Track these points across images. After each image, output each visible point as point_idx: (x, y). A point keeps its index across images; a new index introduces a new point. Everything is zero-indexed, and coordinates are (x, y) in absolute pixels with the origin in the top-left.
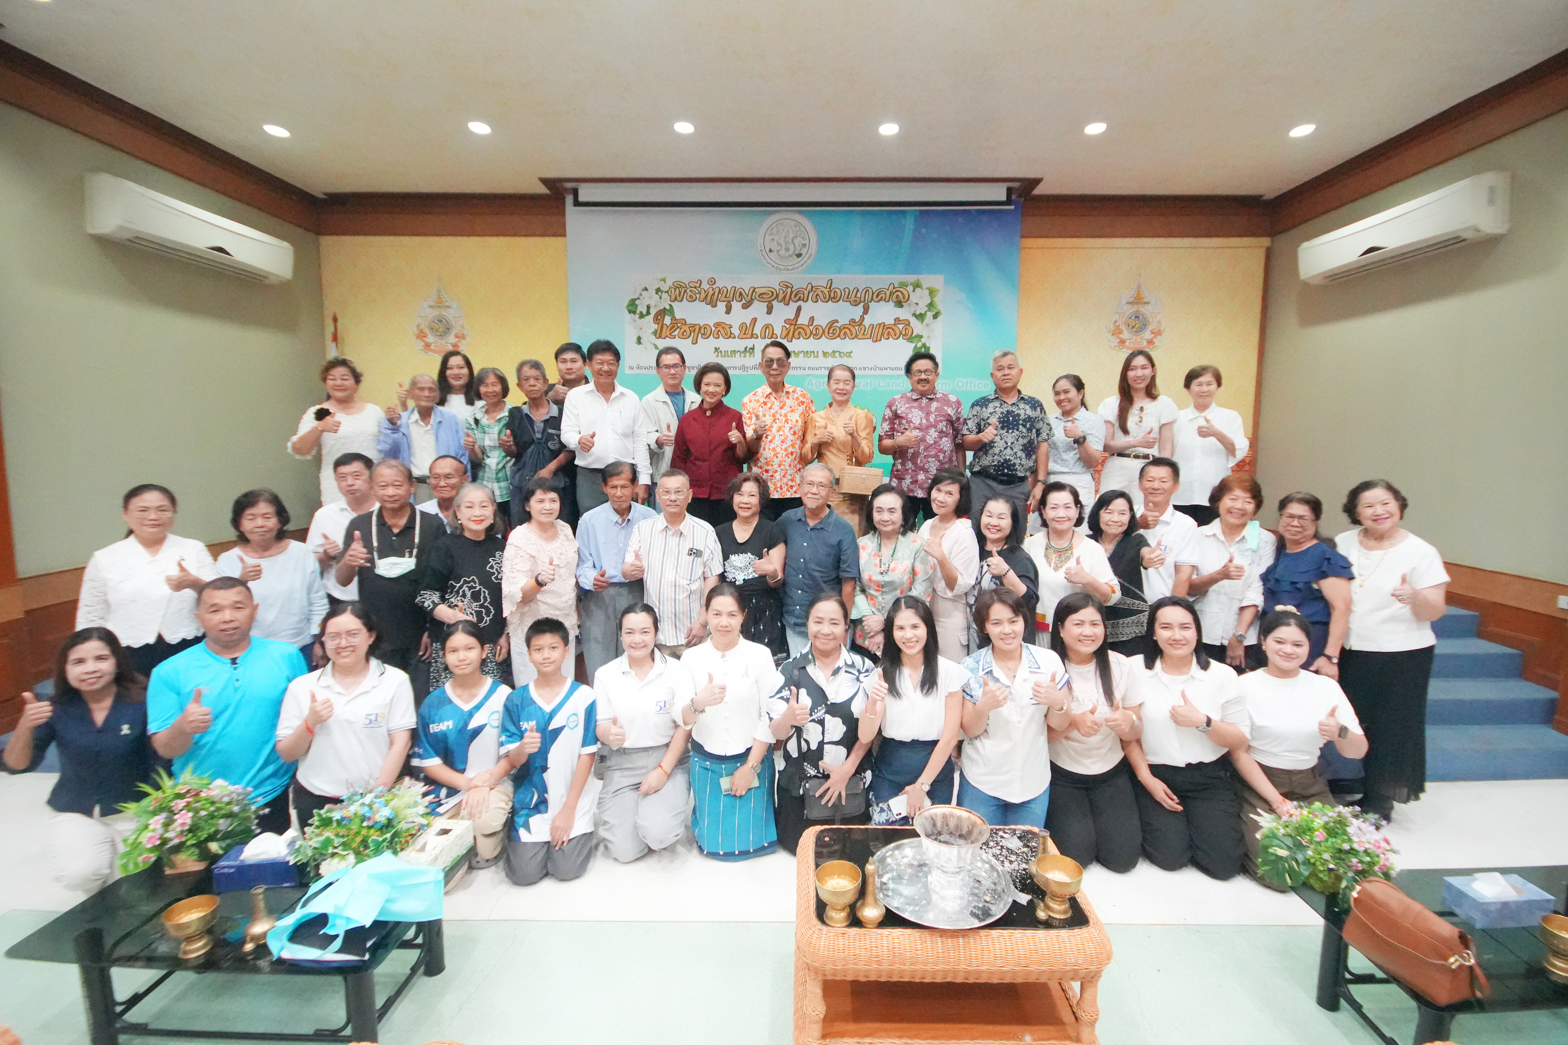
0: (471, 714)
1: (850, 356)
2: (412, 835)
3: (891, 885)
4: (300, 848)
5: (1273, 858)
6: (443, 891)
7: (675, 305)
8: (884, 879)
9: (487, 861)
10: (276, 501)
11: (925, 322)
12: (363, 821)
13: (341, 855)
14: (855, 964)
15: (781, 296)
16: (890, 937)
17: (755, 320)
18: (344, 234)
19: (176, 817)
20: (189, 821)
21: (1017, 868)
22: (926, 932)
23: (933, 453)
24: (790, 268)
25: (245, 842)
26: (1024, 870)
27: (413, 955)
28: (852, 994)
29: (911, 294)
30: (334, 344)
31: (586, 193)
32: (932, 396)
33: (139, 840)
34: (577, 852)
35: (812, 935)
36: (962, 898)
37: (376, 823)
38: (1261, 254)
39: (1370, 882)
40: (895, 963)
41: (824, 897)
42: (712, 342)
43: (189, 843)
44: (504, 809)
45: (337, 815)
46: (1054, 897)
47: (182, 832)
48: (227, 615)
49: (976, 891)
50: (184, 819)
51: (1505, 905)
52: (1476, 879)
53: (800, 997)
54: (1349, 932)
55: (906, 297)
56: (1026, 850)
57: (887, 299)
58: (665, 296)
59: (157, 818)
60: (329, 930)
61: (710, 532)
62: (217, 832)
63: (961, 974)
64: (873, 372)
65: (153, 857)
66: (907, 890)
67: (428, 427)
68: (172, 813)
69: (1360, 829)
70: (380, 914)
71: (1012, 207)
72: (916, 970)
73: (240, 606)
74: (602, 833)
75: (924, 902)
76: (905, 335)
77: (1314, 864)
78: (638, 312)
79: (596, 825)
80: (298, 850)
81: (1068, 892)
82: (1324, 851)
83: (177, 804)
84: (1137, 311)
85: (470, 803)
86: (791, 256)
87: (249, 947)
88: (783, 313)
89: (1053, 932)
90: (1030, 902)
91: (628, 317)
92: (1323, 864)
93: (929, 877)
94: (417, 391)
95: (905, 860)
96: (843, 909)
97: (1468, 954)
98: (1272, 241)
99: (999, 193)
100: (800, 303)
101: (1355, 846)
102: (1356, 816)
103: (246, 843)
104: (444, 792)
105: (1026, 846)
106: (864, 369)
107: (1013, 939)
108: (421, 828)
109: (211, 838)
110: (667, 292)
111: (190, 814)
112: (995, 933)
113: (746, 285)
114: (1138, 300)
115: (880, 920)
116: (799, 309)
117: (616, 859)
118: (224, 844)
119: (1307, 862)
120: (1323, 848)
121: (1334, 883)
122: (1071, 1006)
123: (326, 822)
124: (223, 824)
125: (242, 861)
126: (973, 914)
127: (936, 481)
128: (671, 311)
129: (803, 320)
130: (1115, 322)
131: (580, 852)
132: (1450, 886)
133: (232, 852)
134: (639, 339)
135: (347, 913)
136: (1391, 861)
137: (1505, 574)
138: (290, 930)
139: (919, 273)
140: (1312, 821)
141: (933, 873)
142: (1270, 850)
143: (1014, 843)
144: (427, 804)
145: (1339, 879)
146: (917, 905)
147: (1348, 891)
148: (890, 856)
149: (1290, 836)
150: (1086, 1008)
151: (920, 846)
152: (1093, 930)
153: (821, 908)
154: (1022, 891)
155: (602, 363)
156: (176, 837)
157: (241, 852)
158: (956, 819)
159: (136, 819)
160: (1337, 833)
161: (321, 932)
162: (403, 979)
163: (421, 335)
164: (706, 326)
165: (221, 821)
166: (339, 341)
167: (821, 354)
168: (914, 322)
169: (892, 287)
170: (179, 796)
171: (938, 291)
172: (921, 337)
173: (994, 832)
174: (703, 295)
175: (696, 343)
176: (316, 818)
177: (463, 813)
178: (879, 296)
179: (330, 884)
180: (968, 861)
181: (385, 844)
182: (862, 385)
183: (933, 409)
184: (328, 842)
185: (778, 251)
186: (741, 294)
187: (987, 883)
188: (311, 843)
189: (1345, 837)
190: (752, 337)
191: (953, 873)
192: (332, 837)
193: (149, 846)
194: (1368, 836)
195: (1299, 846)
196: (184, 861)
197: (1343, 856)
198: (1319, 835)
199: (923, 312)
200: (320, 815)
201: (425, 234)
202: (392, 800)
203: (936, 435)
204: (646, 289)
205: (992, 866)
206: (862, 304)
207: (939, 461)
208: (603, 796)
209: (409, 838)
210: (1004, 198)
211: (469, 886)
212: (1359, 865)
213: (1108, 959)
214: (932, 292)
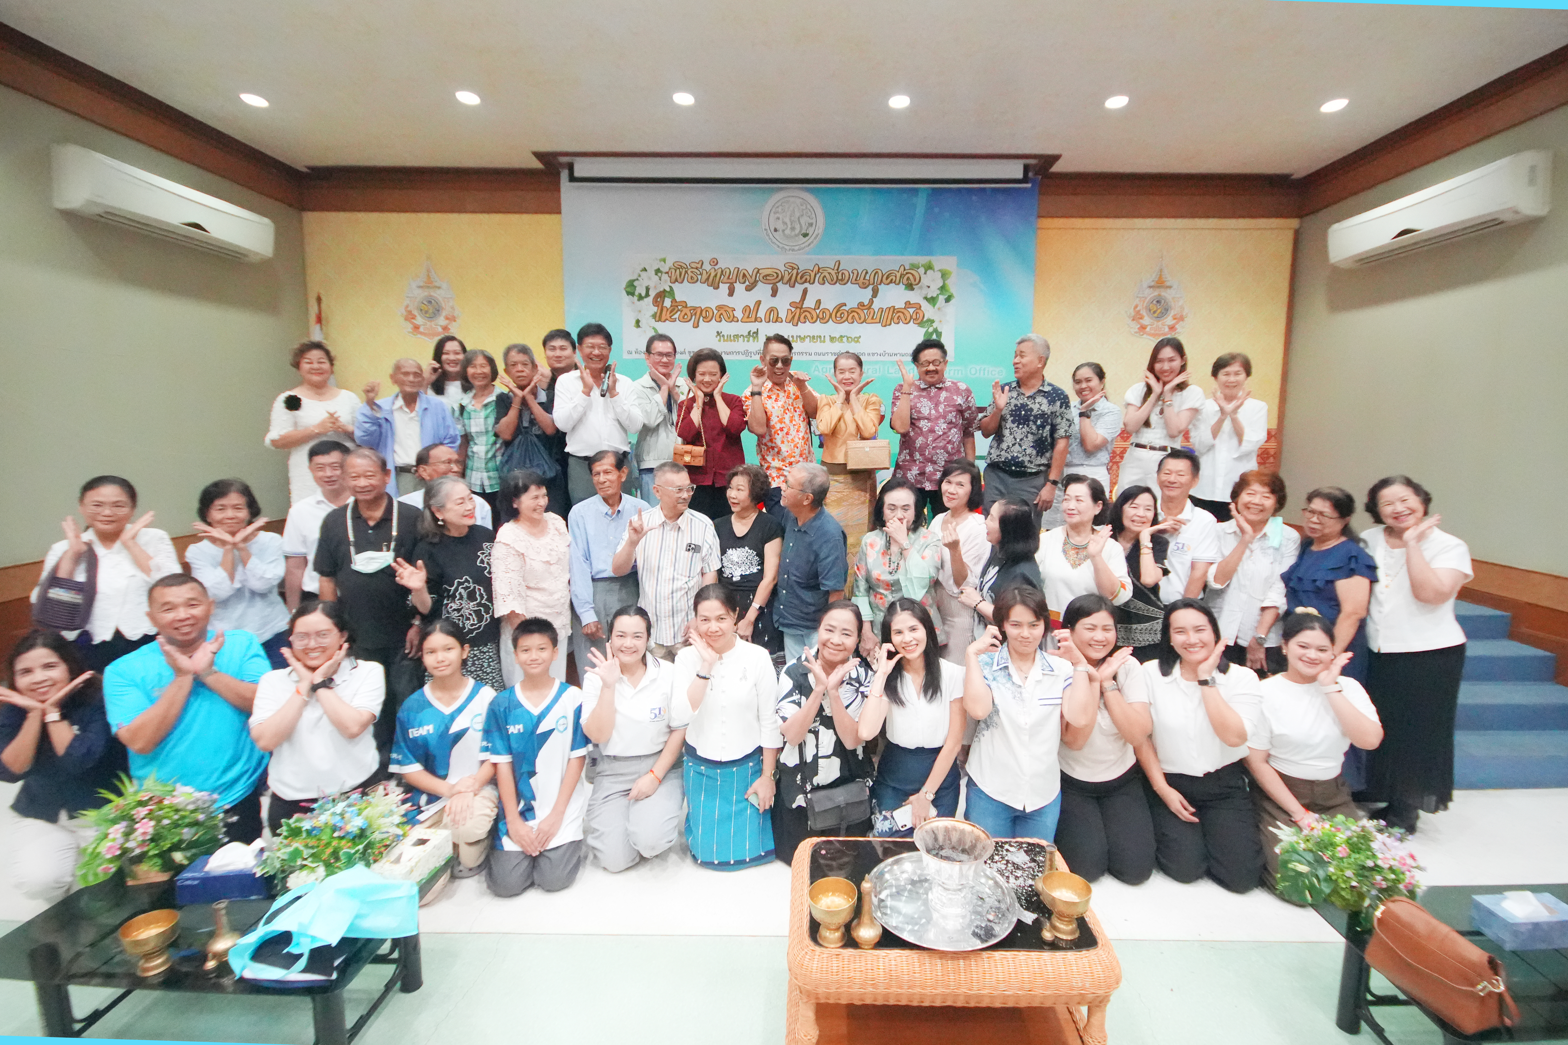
0: (453, 717)
1: (858, 341)
2: (387, 846)
3: (889, 902)
4: (267, 859)
5: (1293, 874)
6: (417, 904)
7: (676, 286)
8: (883, 896)
9: (470, 870)
10: (246, 492)
11: (937, 306)
12: (334, 831)
13: (310, 867)
14: (849, 987)
15: (786, 278)
16: (887, 960)
17: (759, 303)
18: (328, 210)
19: (137, 826)
20: (151, 831)
21: (1022, 885)
22: (925, 954)
23: (941, 444)
24: (796, 248)
25: (210, 852)
26: (1031, 886)
27: (388, 971)
28: (848, 1017)
29: (923, 276)
30: (318, 327)
31: (582, 168)
32: (941, 386)
33: (98, 850)
34: (565, 860)
35: (804, 957)
36: (964, 917)
37: (348, 833)
38: (1290, 235)
39: (1393, 901)
40: (891, 986)
41: (818, 917)
42: (714, 326)
43: (151, 853)
44: (489, 816)
45: (306, 825)
46: (1061, 916)
47: (144, 841)
48: (182, 613)
49: (980, 909)
50: (146, 828)
51: (1536, 926)
52: (1505, 898)
53: (792, 1019)
54: (1371, 954)
55: (917, 280)
56: (1033, 865)
57: (897, 281)
58: (665, 277)
59: (117, 826)
60: (293, 949)
61: (709, 525)
62: (181, 841)
63: (962, 998)
64: (882, 359)
65: (113, 868)
66: (906, 907)
67: (413, 414)
68: (133, 820)
69: (1385, 845)
70: (348, 931)
71: (1029, 185)
72: (914, 994)
73: (194, 603)
74: (591, 841)
75: (924, 921)
76: (916, 319)
77: (1336, 880)
78: (637, 293)
79: (586, 832)
80: (265, 862)
81: (1076, 912)
82: (1347, 868)
83: (138, 812)
84: (1159, 295)
85: (453, 809)
86: (796, 236)
87: (211, 964)
88: (788, 295)
89: (1059, 955)
90: (1036, 921)
91: (627, 299)
92: (1345, 882)
93: (930, 894)
94: (402, 376)
95: (905, 876)
96: (837, 929)
97: (1497, 980)
98: (1301, 223)
99: (1015, 170)
100: (807, 285)
101: (1379, 863)
102: (1380, 831)
103: (211, 854)
104: (424, 799)
105: (1033, 860)
106: (873, 354)
107: (1017, 961)
108: (398, 838)
109: (176, 847)
110: (667, 273)
111: (153, 823)
112: (998, 955)
113: (749, 267)
114: (1160, 284)
115: (877, 940)
116: (805, 292)
117: (605, 869)
118: (189, 854)
119: (1329, 879)
120: (1346, 865)
121: (1355, 901)
122: (1078, 1030)
123: (295, 833)
124: (187, 834)
125: (207, 873)
126: (975, 934)
127: (946, 473)
128: (671, 293)
129: (809, 303)
130: (1136, 307)
131: (568, 861)
132: (1478, 906)
133: (198, 862)
134: (638, 322)
135: (312, 932)
136: (1417, 878)
137: (1536, 573)
138: (253, 948)
139: (930, 253)
140: (1335, 836)
141: (934, 890)
142: (1290, 866)
143: (1021, 858)
144: (403, 812)
145: (1361, 896)
146: (916, 924)
147: (1371, 910)
148: (888, 872)
149: (1311, 851)
150: (1093, 1034)
151: (920, 860)
152: (1101, 952)
153: (814, 927)
154: (1027, 909)
155: (593, 347)
156: (139, 846)
157: (206, 863)
158: (958, 833)
159: (95, 828)
160: (1361, 849)
161: (285, 951)
162: (377, 996)
163: (410, 317)
164: (707, 310)
165: (186, 830)
166: (324, 322)
167: (828, 339)
168: (925, 305)
169: (902, 268)
170: (141, 804)
171: (950, 273)
172: (933, 321)
173: (999, 846)
174: (705, 276)
175: (698, 326)
176: (284, 828)
177: (446, 819)
178: (889, 279)
179: (299, 898)
180: (971, 878)
181: (357, 855)
182: (870, 371)
183: (942, 399)
184: (296, 853)
185: (783, 231)
186: (744, 275)
187: (991, 902)
188: (279, 854)
189: (1370, 853)
190: (756, 320)
191: (955, 890)
192: (301, 848)
193: (109, 856)
194: (1393, 852)
195: (1320, 862)
196: (147, 872)
197: (1366, 873)
198: (1342, 851)
199: (935, 296)
200: (288, 825)
201: (414, 211)
202: (366, 808)
203: (944, 426)
204: (645, 270)
205: (996, 883)
206: (871, 287)
207: (948, 452)
208: (592, 803)
209: (383, 849)
210: (1020, 175)
211: (451, 897)
212: (1384, 883)
213: (1117, 983)
214: (944, 275)
